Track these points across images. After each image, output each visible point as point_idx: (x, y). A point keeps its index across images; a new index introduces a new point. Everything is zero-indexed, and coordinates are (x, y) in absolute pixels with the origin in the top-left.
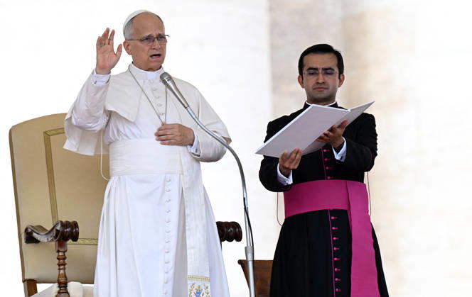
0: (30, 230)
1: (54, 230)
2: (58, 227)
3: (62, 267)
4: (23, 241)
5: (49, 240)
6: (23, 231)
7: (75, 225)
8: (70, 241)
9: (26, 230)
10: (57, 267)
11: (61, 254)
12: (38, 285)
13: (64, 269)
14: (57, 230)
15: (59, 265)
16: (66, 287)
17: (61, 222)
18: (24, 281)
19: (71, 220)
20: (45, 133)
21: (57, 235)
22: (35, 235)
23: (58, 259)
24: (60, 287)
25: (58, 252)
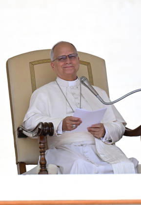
0: (21, 129)
1: (37, 129)
2: (40, 127)
3: (43, 153)
4: (17, 136)
5: (34, 135)
6: (16, 129)
7: (51, 125)
8: (48, 136)
9: (18, 128)
10: (39, 153)
11: (42, 145)
12: (26, 166)
13: (44, 155)
14: (39, 128)
15: (41, 152)
16: (45, 167)
17: (42, 123)
18: (17, 163)
19: (48, 122)
20: (30, 63)
21: (39, 132)
22: (24, 132)
23: (40, 148)
24: (41, 167)
25: (40, 143)
